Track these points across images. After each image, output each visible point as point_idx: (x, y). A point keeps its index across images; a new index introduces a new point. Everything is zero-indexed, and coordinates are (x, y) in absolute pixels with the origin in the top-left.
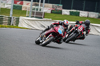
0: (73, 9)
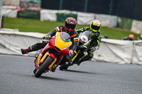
0: (63, 9)
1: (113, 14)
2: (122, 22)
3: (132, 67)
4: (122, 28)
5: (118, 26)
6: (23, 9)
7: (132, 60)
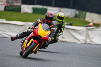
0: (37, 4)
1: (73, 8)
2: (79, 14)
3: (86, 46)
4: (79, 18)
5: (76, 16)
6: (9, 5)
7: (86, 41)
